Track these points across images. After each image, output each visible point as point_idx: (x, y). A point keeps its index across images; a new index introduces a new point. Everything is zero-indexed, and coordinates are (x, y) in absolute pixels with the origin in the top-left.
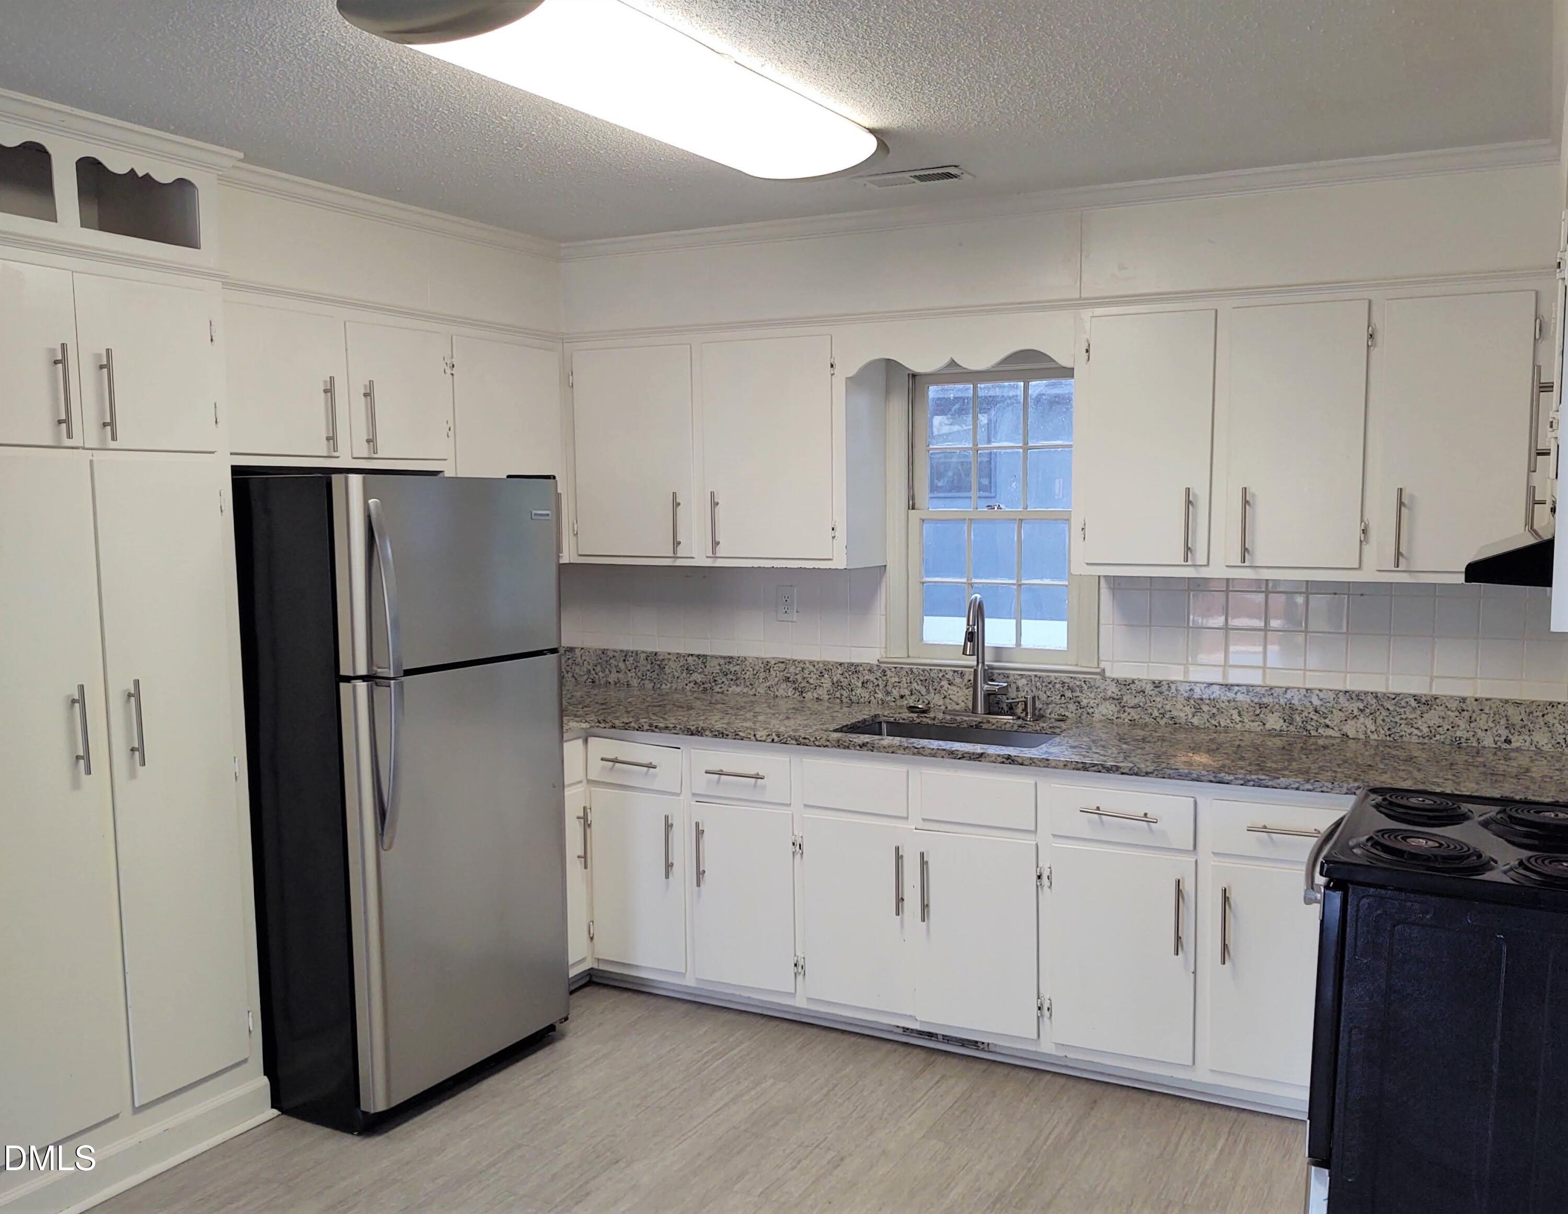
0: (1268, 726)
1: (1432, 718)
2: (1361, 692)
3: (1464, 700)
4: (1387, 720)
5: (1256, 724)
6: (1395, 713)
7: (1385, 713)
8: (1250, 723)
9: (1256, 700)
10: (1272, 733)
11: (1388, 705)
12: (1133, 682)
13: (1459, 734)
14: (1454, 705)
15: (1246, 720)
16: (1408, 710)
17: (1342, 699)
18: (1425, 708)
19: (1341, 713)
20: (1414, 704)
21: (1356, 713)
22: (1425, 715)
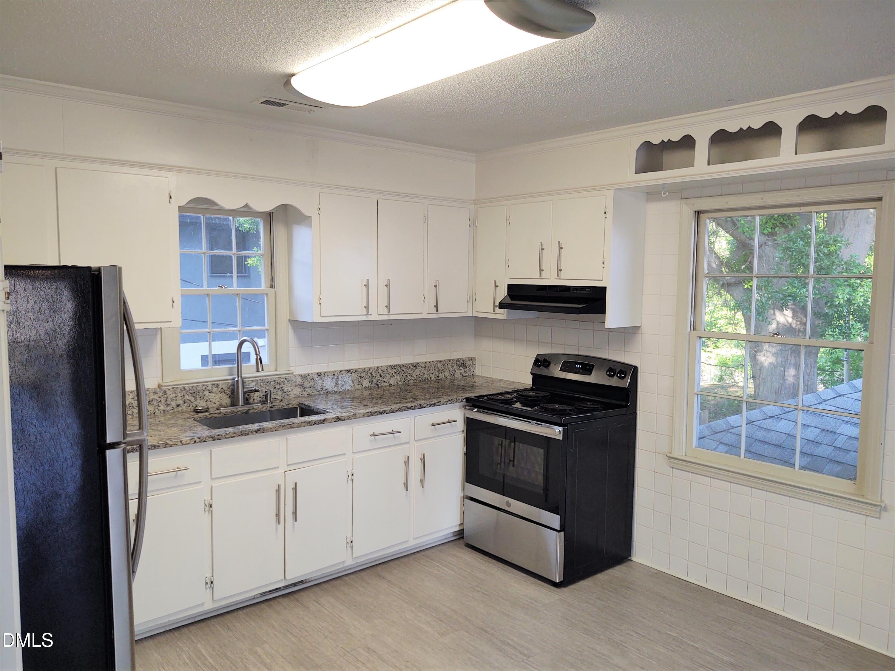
0: (364, 386)
1: (417, 372)
2: (395, 365)
3: (426, 363)
4: (404, 375)
5: (359, 386)
6: (406, 372)
7: (403, 372)
8: (357, 386)
9: (359, 375)
10: (365, 389)
11: (404, 369)
12: (309, 375)
13: (425, 376)
14: (423, 365)
15: (356, 385)
16: (410, 370)
17: (389, 369)
18: (415, 368)
19: (389, 375)
20: (411, 367)
21: (394, 374)
22: (415, 371)
